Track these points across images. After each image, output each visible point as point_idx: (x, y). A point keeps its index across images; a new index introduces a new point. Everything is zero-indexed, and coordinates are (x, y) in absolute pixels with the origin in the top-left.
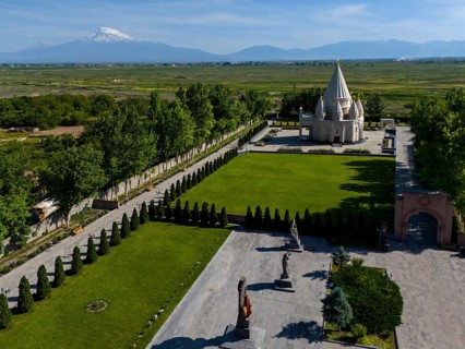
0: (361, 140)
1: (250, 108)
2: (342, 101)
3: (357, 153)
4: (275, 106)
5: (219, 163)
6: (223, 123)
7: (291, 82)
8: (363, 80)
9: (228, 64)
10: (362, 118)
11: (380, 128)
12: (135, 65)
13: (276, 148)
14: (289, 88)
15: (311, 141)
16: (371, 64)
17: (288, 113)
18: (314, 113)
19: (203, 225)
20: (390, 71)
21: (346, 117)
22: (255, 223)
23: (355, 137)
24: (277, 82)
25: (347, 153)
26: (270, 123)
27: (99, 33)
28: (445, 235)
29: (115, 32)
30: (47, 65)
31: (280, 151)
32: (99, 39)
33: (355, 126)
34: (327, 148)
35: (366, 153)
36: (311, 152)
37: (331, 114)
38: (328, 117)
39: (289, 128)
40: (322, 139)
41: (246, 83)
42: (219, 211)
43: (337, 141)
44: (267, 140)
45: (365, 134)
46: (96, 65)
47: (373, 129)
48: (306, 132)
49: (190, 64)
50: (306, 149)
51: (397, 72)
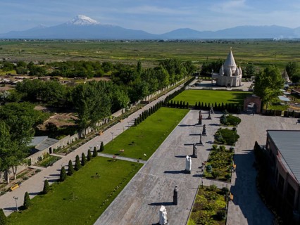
0: (240, 86)
1: (187, 70)
2: (232, 67)
3: (238, 90)
4: (198, 69)
5: (179, 92)
6: (178, 76)
7: (205, 55)
8: (249, 54)
9: (162, 41)
10: (241, 76)
11: (250, 81)
12: (102, 41)
13: (201, 88)
14: (204, 59)
15: (216, 85)
16: (257, 43)
17: (205, 73)
18: (218, 72)
19: (181, 108)
20: (269, 48)
21: (233, 75)
22: (198, 107)
23: (237, 84)
24: (195, 55)
25: (233, 90)
26: (197, 77)
27: (77, 19)
28: (259, 110)
29: (87, 18)
30: (47, 40)
31: (203, 89)
32: (77, 23)
33: (237, 79)
34: (224, 88)
35: (241, 90)
36: (216, 90)
37: (227, 73)
38: (225, 75)
39: (206, 80)
40: (222, 84)
41: (176, 55)
42: (186, 104)
43: (229, 85)
44: (196, 85)
45: (242, 83)
46: (77, 41)
47: (247, 81)
48: (214, 82)
49: (137, 41)
50: (214, 88)
51: (272, 49)
